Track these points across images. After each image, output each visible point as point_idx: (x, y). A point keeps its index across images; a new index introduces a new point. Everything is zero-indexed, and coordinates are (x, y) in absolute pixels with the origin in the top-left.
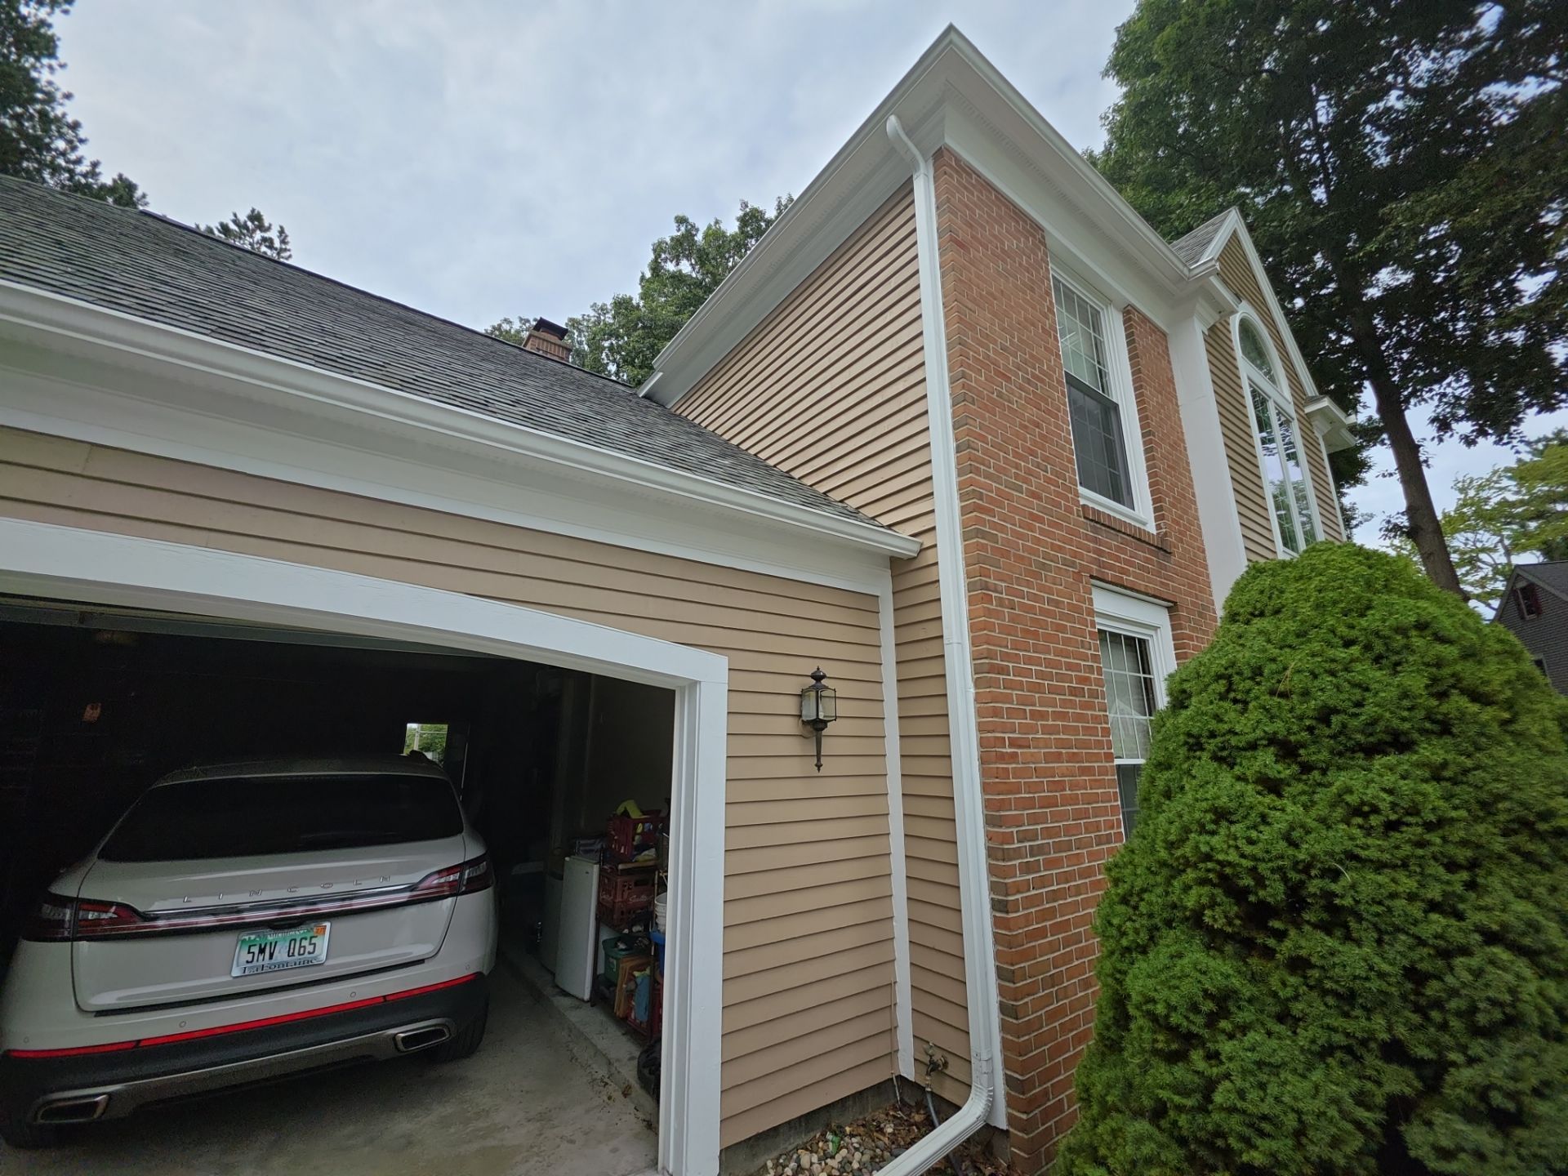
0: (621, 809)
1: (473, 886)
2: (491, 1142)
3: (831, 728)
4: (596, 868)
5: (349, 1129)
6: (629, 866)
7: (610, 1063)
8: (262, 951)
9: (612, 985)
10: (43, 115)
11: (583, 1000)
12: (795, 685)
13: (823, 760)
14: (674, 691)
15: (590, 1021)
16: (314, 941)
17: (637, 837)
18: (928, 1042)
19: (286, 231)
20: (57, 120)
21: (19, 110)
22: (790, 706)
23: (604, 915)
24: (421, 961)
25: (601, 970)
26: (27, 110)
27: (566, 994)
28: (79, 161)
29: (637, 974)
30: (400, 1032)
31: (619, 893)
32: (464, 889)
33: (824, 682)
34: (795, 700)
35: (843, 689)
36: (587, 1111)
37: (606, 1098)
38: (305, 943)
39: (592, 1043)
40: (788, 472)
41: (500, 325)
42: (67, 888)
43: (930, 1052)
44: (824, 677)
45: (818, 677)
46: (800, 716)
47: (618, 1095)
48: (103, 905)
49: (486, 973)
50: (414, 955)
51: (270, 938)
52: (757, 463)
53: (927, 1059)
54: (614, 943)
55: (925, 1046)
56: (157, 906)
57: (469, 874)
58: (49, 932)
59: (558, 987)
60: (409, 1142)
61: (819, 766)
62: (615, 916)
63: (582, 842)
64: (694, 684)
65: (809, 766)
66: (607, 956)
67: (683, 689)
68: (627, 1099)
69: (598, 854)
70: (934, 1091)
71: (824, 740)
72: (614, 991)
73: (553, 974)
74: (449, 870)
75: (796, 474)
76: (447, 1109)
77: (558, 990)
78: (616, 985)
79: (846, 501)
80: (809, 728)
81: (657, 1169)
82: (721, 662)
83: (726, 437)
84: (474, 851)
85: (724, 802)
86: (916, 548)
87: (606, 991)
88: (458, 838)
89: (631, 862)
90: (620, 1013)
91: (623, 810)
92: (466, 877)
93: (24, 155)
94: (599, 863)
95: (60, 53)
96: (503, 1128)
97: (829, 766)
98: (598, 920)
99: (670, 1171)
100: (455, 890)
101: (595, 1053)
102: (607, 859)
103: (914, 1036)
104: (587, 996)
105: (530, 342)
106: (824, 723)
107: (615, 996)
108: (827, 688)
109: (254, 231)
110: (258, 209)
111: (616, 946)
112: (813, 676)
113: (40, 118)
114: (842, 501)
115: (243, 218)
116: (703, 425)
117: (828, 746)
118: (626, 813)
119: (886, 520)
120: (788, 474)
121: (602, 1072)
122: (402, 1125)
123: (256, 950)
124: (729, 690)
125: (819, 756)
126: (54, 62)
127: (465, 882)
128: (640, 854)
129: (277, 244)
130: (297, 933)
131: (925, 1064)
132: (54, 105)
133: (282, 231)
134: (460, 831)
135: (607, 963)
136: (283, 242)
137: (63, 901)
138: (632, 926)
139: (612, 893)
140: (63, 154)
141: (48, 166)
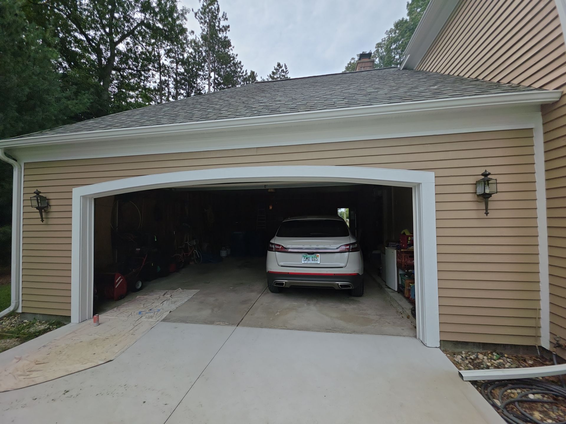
0: (402, 232)
1: (354, 250)
2: (365, 316)
3: (494, 197)
4: (395, 251)
5: (332, 304)
6: (406, 250)
7: (403, 309)
8: (307, 259)
9: (404, 287)
10: (234, 63)
11: (395, 291)
12: (473, 180)
13: (489, 211)
14: (412, 188)
15: (398, 297)
16: (317, 258)
17: (409, 242)
18: (556, 335)
19: (286, 65)
20: (237, 63)
21: (229, 65)
22: (471, 189)
23: (399, 266)
24: (342, 267)
25: (400, 283)
26: (231, 64)
27: (390, 288)
28: (243, 72)
29: (411, 284)
30: (340, 283)
31: (403, 259)
32: (351, 250)
33: (489, 177)
34: (474, 186)
35: (500, 179)
36: (395, 318)
37: (401, 317)
38: (315, 258)
39: (397, 302)
40: (476, 78)
41: (350, 62)
42: (272, 241)
43: (557, 339)
44: (489, 174)
45: (485, 175)
46: (476, 193)
47: (406, 317)
48: (279, 245)
49: (361, 274)
50: (341, 265)
51: (308, 256)
52: (460, 79)
53: (555, 342)
54: (404, 275)
55: (555, 337)
56: (288, 246)
57: (352, 247)
58: (271, 249)
59: (387, 286)
60: (345, 310)
61: (487, 214)
62: (403, 266)
63: (391, 243)
64: (419, 184)
65: (482, 214)
66: (401, 279)
67: (415, 187)
68: (409, 319)
69: (396, 247)
70: (558, 354)
71: (490, 203)
72: (404, 289)
73: (386, 282)
74: (347, 245)
75: (480, 78)
76: (355, 306)
77: (387, 287)
78: (405, 288)
79: (512, 82)
80: (481, 198)
81: (416, 338)
82: (431, 175)
83: (442, 72)
84: (353, 241)
85: (436, 227)
86: (559, 95)
87: (402, 289)
88: (348, 237)
89: (407, 249)
90: (407, 296)
91: (403, 232)
92: (351, 247)
93: (233, 77)
94: (396, 249)
95: (232, 44)
96: (369, 314)
97: (491, 214)
98: (398, 268)
99: (421, 340)
100: (348, 251)
101: (398, 305)
102: (398, 248)
103: (551, 333)
104: (396, 290)
105: (358, 66)
106: (490, 195)
107: (405, 291)
108: (492, 179)
109: (279, 69)
110: (279, 62)
111: (405, 276)
112: (483, 175)
113: (233, 65)
114: (509, 83)
115: (276, 67)
116: (431, 71)
117: (491, 205)
118: (404, 233)
119: (537, 85)
120: (476, 79)
121: (401, 310)
122: (343, 306)
123: (306, 258)
124: (435, 185)
125: (487, 209)
126: (231, 47)
127: (351, 249)
128: (410, 247)
129: (285, 70)
130: (313, 256)
131: (554, 343)
132: (235, 59)
133: (285, 65)
134: (349, 235)
135: (402, 280)
136: (286, 69)
137: (272, 244)
138: (409, 270)
139: (401, 259)
140: (240, 72)
141: (238, 77)
